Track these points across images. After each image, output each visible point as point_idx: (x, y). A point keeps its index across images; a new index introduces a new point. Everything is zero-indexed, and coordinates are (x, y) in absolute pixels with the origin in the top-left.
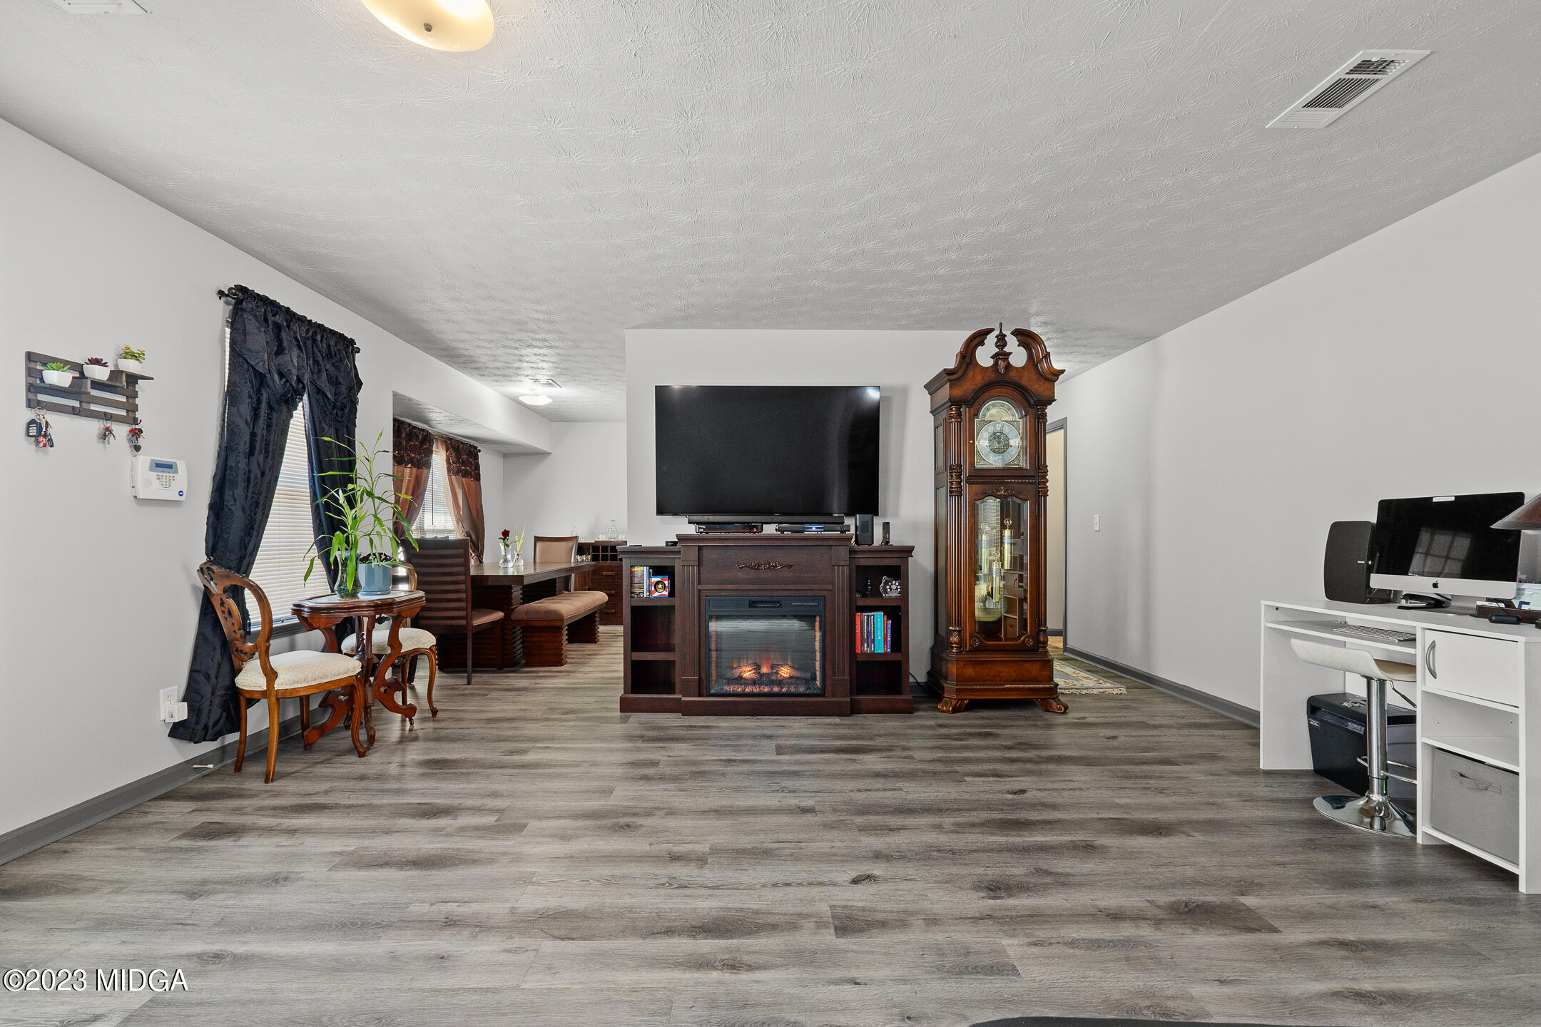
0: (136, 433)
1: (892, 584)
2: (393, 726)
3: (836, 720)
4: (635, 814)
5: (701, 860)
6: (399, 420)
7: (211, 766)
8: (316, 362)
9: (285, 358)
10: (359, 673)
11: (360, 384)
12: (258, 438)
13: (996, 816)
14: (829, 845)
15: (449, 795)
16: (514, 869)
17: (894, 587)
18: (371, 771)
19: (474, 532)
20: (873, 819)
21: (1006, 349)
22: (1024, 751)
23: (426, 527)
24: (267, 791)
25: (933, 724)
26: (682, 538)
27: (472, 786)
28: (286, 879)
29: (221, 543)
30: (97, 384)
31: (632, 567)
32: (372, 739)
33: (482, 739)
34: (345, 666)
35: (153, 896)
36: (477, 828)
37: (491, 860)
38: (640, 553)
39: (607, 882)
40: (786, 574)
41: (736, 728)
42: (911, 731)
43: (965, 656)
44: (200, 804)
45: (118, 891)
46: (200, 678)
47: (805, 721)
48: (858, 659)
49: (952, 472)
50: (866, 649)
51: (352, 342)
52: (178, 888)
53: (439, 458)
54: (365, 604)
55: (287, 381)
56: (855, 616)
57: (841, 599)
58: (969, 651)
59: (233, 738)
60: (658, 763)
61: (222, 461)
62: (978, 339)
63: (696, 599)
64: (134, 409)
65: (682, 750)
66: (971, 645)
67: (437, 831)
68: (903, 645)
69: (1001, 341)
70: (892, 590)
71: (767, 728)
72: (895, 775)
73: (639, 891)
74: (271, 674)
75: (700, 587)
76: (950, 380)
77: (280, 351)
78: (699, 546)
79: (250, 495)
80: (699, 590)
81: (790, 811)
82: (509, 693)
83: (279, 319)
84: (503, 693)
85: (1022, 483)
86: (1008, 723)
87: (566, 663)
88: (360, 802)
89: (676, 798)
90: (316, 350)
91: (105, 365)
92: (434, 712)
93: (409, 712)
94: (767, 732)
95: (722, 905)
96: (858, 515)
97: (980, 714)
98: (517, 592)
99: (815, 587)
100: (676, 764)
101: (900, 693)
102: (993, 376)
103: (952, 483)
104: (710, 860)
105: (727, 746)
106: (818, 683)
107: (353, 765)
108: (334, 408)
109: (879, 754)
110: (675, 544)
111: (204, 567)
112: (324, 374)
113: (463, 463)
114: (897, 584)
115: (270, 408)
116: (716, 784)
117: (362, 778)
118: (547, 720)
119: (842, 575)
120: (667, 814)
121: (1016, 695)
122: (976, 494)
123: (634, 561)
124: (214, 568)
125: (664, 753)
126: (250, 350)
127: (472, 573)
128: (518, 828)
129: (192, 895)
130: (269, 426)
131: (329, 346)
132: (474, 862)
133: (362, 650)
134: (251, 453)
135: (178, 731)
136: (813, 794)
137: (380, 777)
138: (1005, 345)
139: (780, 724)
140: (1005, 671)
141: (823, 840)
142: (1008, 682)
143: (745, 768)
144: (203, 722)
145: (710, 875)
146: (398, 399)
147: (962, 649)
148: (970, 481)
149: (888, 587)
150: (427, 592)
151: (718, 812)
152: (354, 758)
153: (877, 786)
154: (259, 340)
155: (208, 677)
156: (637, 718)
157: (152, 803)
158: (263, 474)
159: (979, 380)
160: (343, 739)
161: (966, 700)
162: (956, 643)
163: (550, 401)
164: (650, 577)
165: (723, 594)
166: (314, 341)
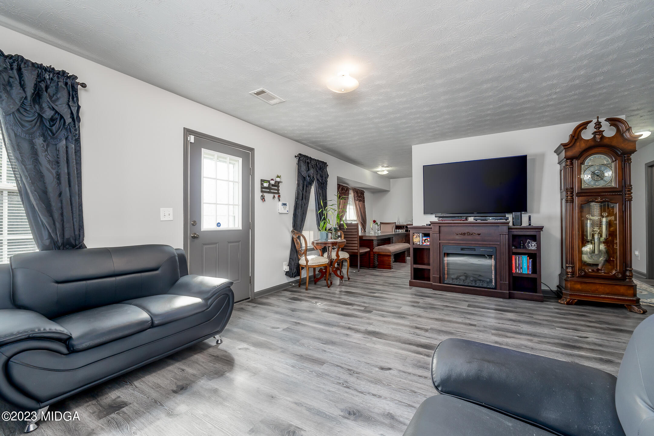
0: (279, 196)
1: (532, 243)
2: (337, 281)
3: (501, 300)
4: (407, 315)
5: (426, 330)
6: (339, 184)
7: (294, 284)
8: (317, 171)
9: (309, 172)
10: (328, 263)
11: (328, 175)
12: (304, 195)
13: (563, 342)
14: (477, 336)
15: (352, 300)
16: (367, 321)
17: (533, 245)
18: (331, 292)
19: (363, 222)
20: (500, 332)
21: (601, 129)
22: (601, 324)
23: (347, 219)
24: (306, 292)
25: (553, 307)
26: (432, 223)
27: (358, 299)
28: (312, 312)
29: (296, 224)
30: (273, 185)
31: (413, 233)
32: (331, 283)
33: (362, 288)
34: (324, 260)
35: (285, 309)
36: (358, 310)
37: (361, 318)
38: (418, 229)
39: (394, 329)
40: (478, 237)
41: (454, 297)
42: (538, 308)
43: (575, 279)
44: (292, 293)
45: (278, 307)
46: (291, 260)
47: (486, 298)
48: (514, 275)
49: (567, 192)
50: (518, 271)
51: (326, 163)
52: (290, 309)
53: (351, 195)
54: (329, 243)
55: (310, 178)
56: (512, 256)
57: (505, 249)
58: (578, 277)
59: (298, 278)
60: (419, 303)
61: (296, 202)
62: (584, 126)
63: (438, 246)
64: (278, 190)
65: (429, 300)
66: (579, 274)
67: (348, 308)
68: (538, 271)
69: (598, 125)
70: (532, 246)
71: (467, 298)
72: (520, 321)
73: (403, 333)
74: (307, 261)
75: (440, 242)
76: (565, 149)
77: (309, 170)
78: (439, 226)
79: (302, 211)
80: (440, 243)
81: (466, 324)
82: (372, 276)
83: (308, 161)
84: (370, 276)
85: (613, 195)
86: (600, 313)
87: (392, 269)
88: (329, 298)
89: (423, 313)
90: (317, 168)
91: (274, 180)
92: (349, 279)
93: (342, 277)
94: (466, 299)
95: (429, 342)
96: (513, 213)
97: (585, 307)
98: (375, 243)
99: (491, 243)
100: (426, 304)
101: (536, 292)
102: (593, 143)
103: (567, 197)
104: (429, 331)
105: (447, 301)
106: (493, 284)
107: (326, 289)
108: (321, 184)
109: (516, 314)
110: (430, 225)
111: (293, 231)
112: (319, 174)
113: (359, 197)
114: (535, 243)
115: (307, 186)
116: (439, 312)
117: (329, 293)
118: (384, 285)
119: (505, 239)
120: (418, 317)
121: (609, 301)
122: (582, 202)
123: (414, 231)
124: (295, 231)
125: (422, 300)
126: (302, 171)
127: (360, 234)
128: (370, 312)
129: (293, 311)
130: (306, 191)
131: (320, 166)
132: (357, 317)
133: (329, 257)
134: (302, 200)
135: (287, 274)
136: (478, 321)
137: (333, 293)
138: (601, 127)
139: (473, 298)
140: (601, 288)
141: (475, 334)
142: (603, 294)
143: (452, 309)
144: (292, 272)
145: (427, 334)
146: (339, 179)
147: (574, 275)
148: (579, 195)
149: (530, 244)
150: (347, 240)
151: (437, 319)
152: (327, 288)
153: (508, 323)
154: (304, 168)
155: (293, 260)
156: (415, 289)
157: (282, 291)
158: (305, 205)
159: (583, 146)
160: (324, 282)
161: (576, 300)
162: (570, 272)
163: (388, 172)
164: (422, 237)
165: (450, 245)
166: (317, 165)
